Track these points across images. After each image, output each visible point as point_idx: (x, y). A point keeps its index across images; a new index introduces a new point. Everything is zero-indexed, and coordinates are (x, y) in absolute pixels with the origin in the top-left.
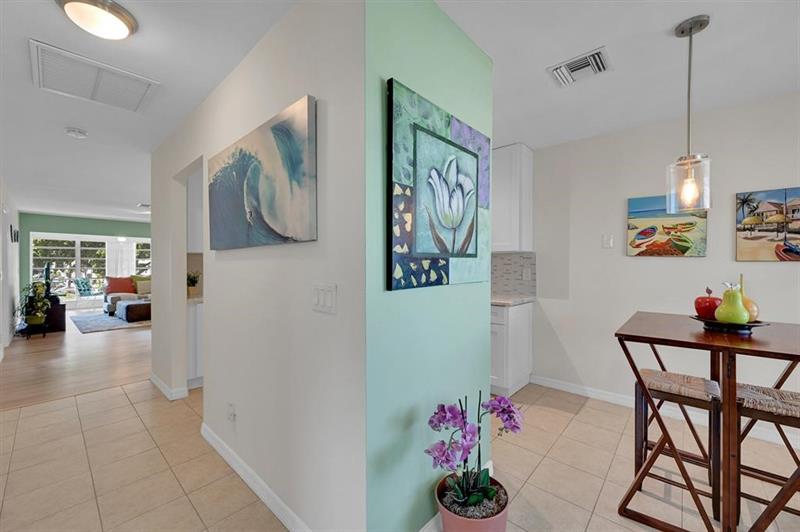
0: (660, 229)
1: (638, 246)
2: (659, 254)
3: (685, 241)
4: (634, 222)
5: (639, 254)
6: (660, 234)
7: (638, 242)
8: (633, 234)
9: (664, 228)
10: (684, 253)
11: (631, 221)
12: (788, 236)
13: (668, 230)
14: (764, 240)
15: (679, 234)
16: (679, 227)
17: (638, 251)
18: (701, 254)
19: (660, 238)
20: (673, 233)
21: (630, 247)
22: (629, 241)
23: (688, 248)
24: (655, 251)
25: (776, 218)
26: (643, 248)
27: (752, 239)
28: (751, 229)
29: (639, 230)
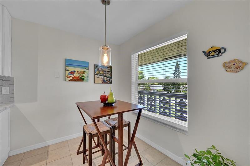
0: (76, 72)
1: (69, 77)
2: (76, 81)
3: (84, 77)
4: (68, 68)
5: (70, 81)
6: (76, 73)
7: (69, 76)
8: (67, 73)
9: (78, 72)
10: (83, 80)
11: (66, 67)
12: (104, 77)
13: (79, 72)
14: (100, 78)
15: (82, 74)
16: (82, 72)
17: (69, 79)
18: (87, 81)
19: (76, 75)
20: (80, 74)
21: (66, 78)
22: (66, 76)
23: (84, 79)
24: (75, 80)
25: (101, 72)
26: (71, 78)
27: (98, 77)
28: (98, 75)
29: (70, 71)
